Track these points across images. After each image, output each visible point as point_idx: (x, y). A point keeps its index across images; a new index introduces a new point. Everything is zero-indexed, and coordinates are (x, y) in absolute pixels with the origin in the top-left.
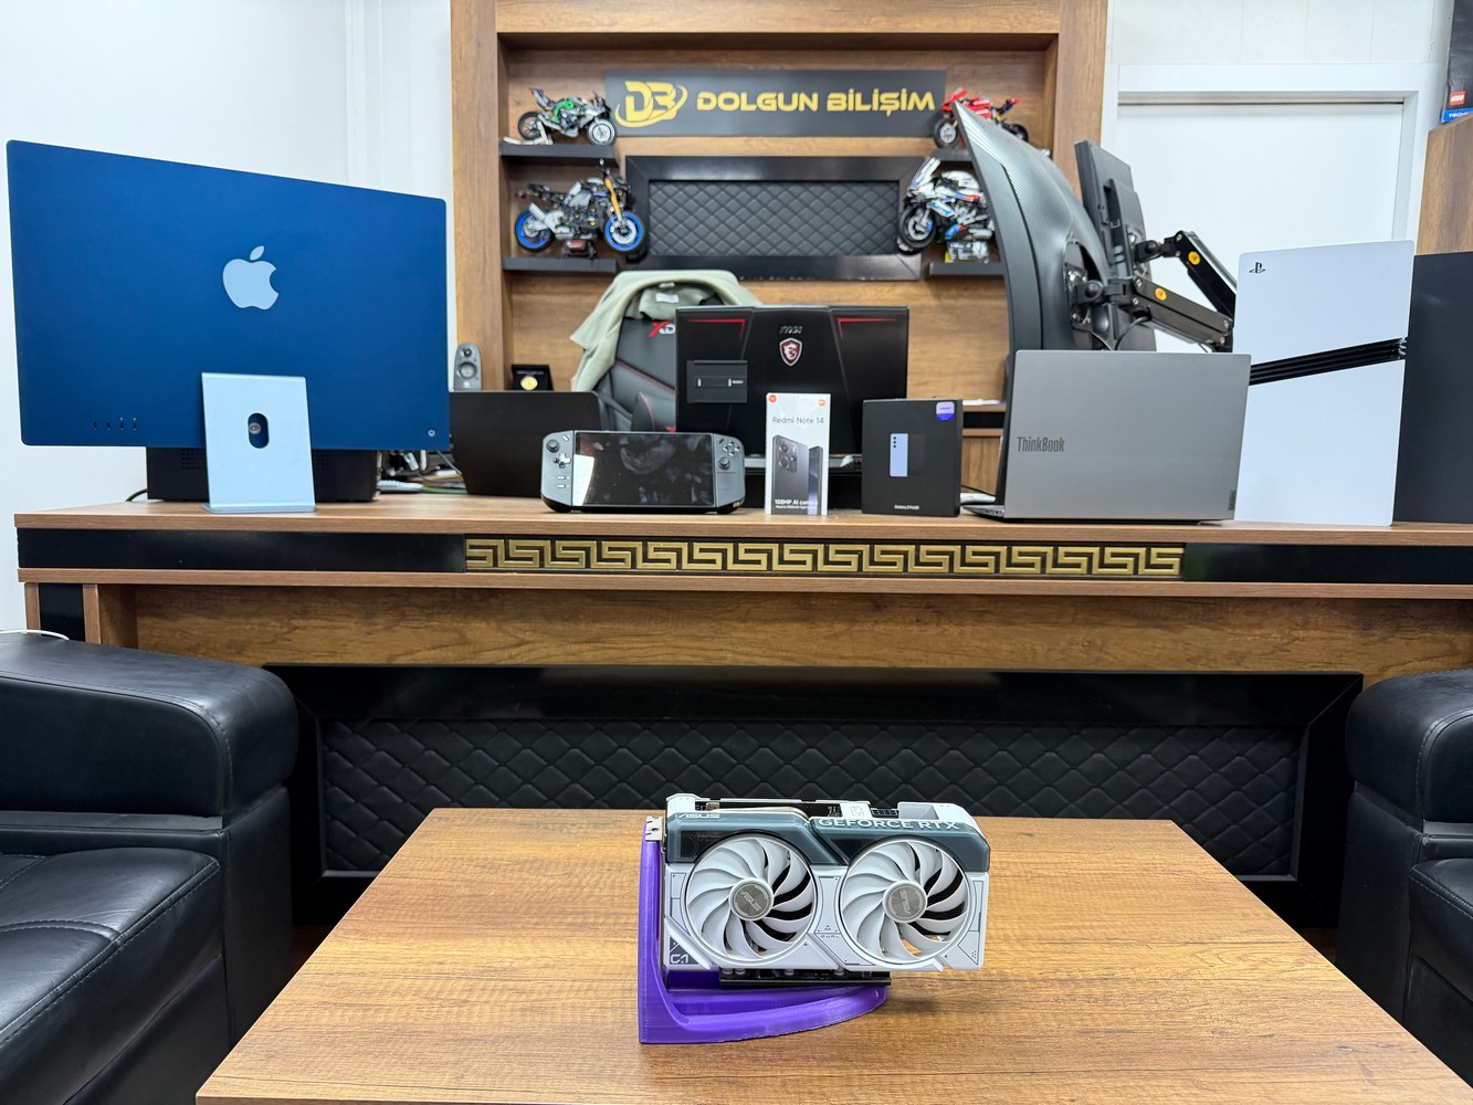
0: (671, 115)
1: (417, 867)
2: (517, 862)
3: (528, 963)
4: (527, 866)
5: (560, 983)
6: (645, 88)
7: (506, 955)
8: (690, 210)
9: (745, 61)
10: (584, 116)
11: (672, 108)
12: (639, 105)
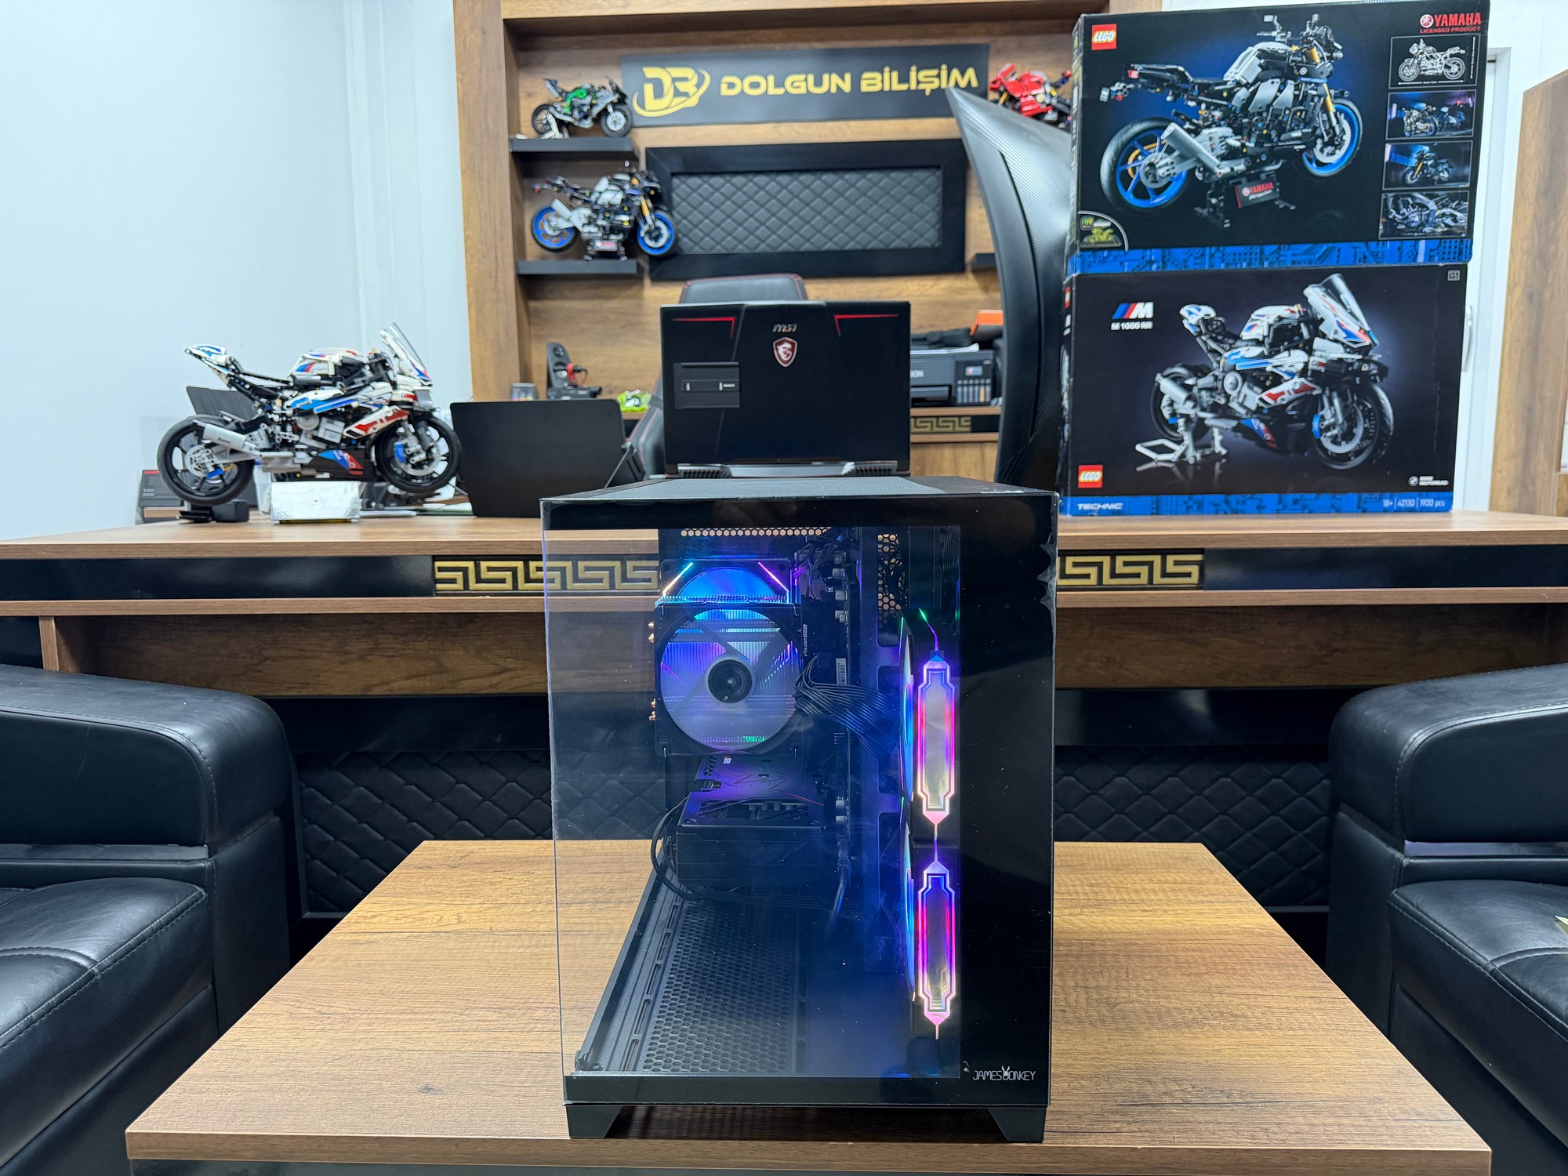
0: (693, 102)
6: (664, 74)
8: (717, 204)
9: (772, 41)
10: (596, 105)
11: (695, 94)
12: (659, 93)
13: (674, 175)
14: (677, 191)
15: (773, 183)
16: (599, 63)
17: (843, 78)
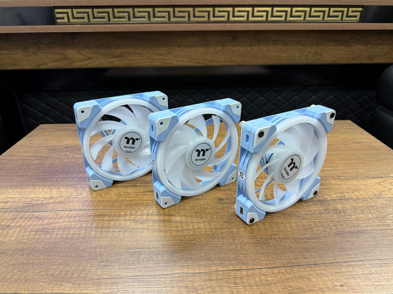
1: (21, 151)
2: (66, 147)
3: (51, 201)
4: (70, 149)
5: (63, 212)
7: (42, 196)
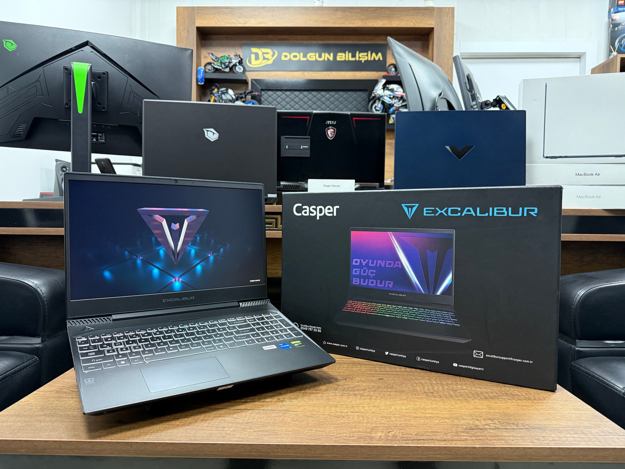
0: (270, 62)
6: (260, 51)
8: (279, 102)
9: (302, 40)
10: (231, 62)
11: (271, 59)
12: (257, 58)
13: (262, 90)
14: (263, 96)
15: (301, 95)
16: (234, 46)
17: (330, 55)
